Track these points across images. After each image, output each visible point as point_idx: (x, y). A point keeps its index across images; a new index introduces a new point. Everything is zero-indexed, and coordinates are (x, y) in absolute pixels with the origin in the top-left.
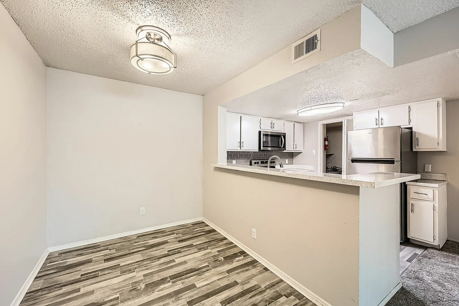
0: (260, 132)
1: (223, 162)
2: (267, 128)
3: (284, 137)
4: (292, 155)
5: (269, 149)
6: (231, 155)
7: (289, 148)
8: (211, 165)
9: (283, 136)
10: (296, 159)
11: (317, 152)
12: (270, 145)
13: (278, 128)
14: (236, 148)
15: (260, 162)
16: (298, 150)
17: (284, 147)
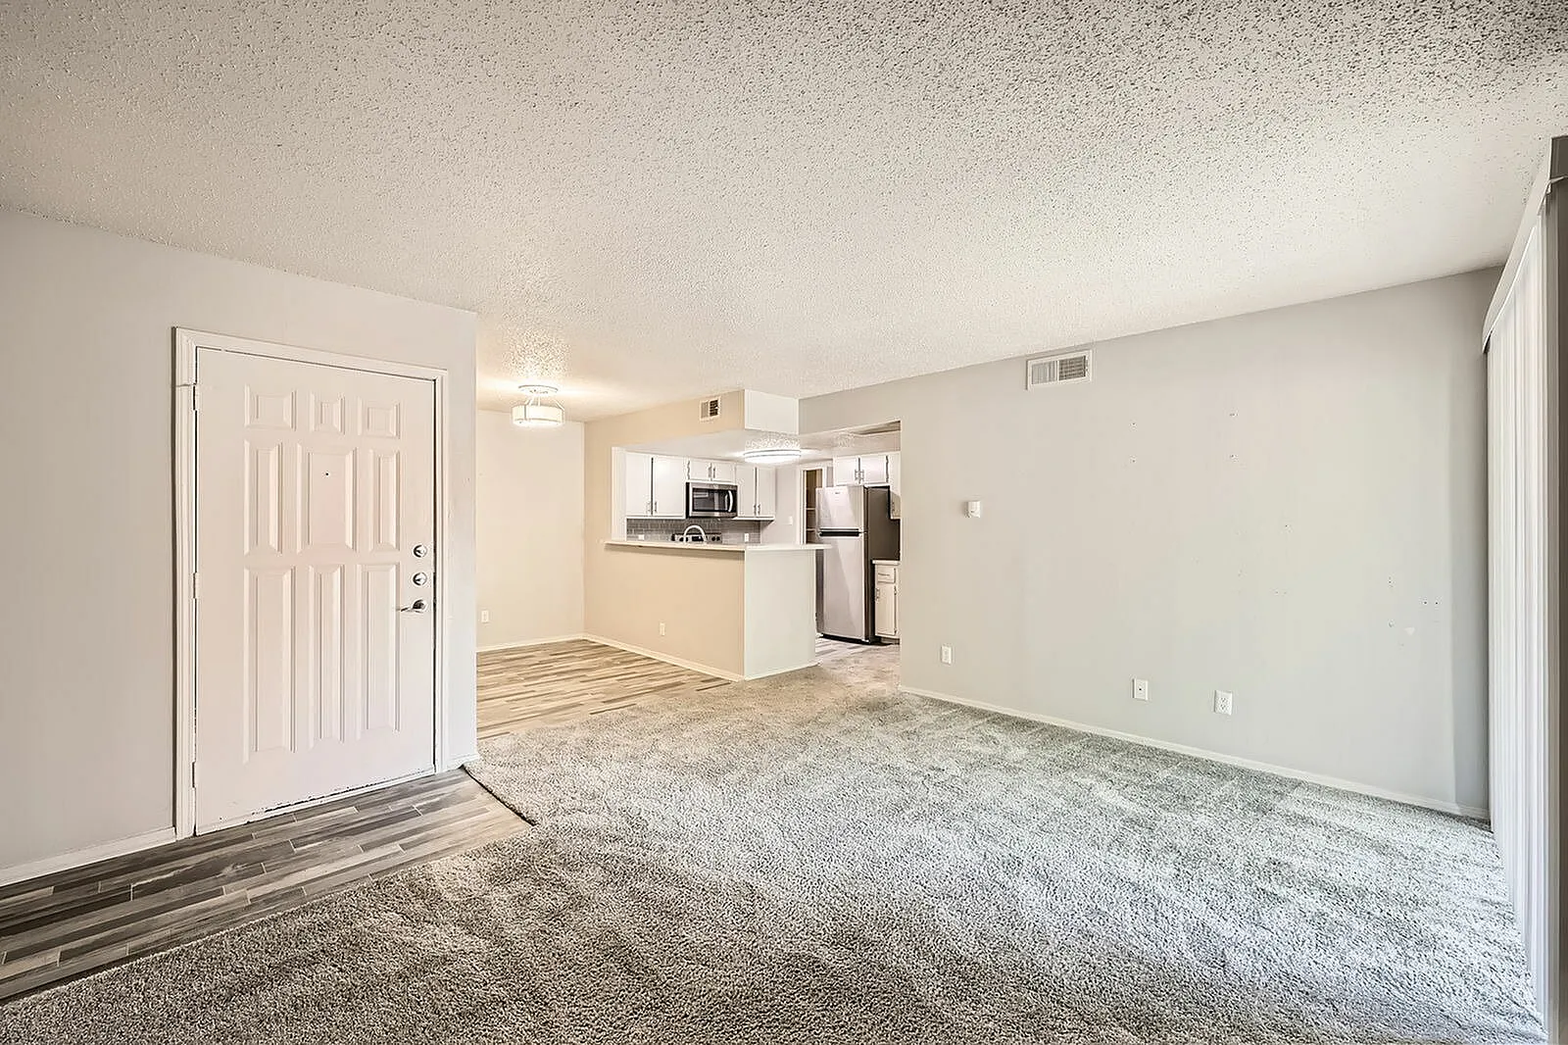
0: (688, 484)
1: (620, 535)
2: (702, 478)
3: (735, 493)
4: (756, 526)
5: (717, 514)
6: (635, 526)
7: (745, 512)
8: (601, 541)
9: (732, 491)
10: (765, 533)
11: (794, 521)
12: (716, 509)
13: (722, 478)
14: (641, 512)
15: (690, 539)
16: (763, 515)
17: (735, 509)
